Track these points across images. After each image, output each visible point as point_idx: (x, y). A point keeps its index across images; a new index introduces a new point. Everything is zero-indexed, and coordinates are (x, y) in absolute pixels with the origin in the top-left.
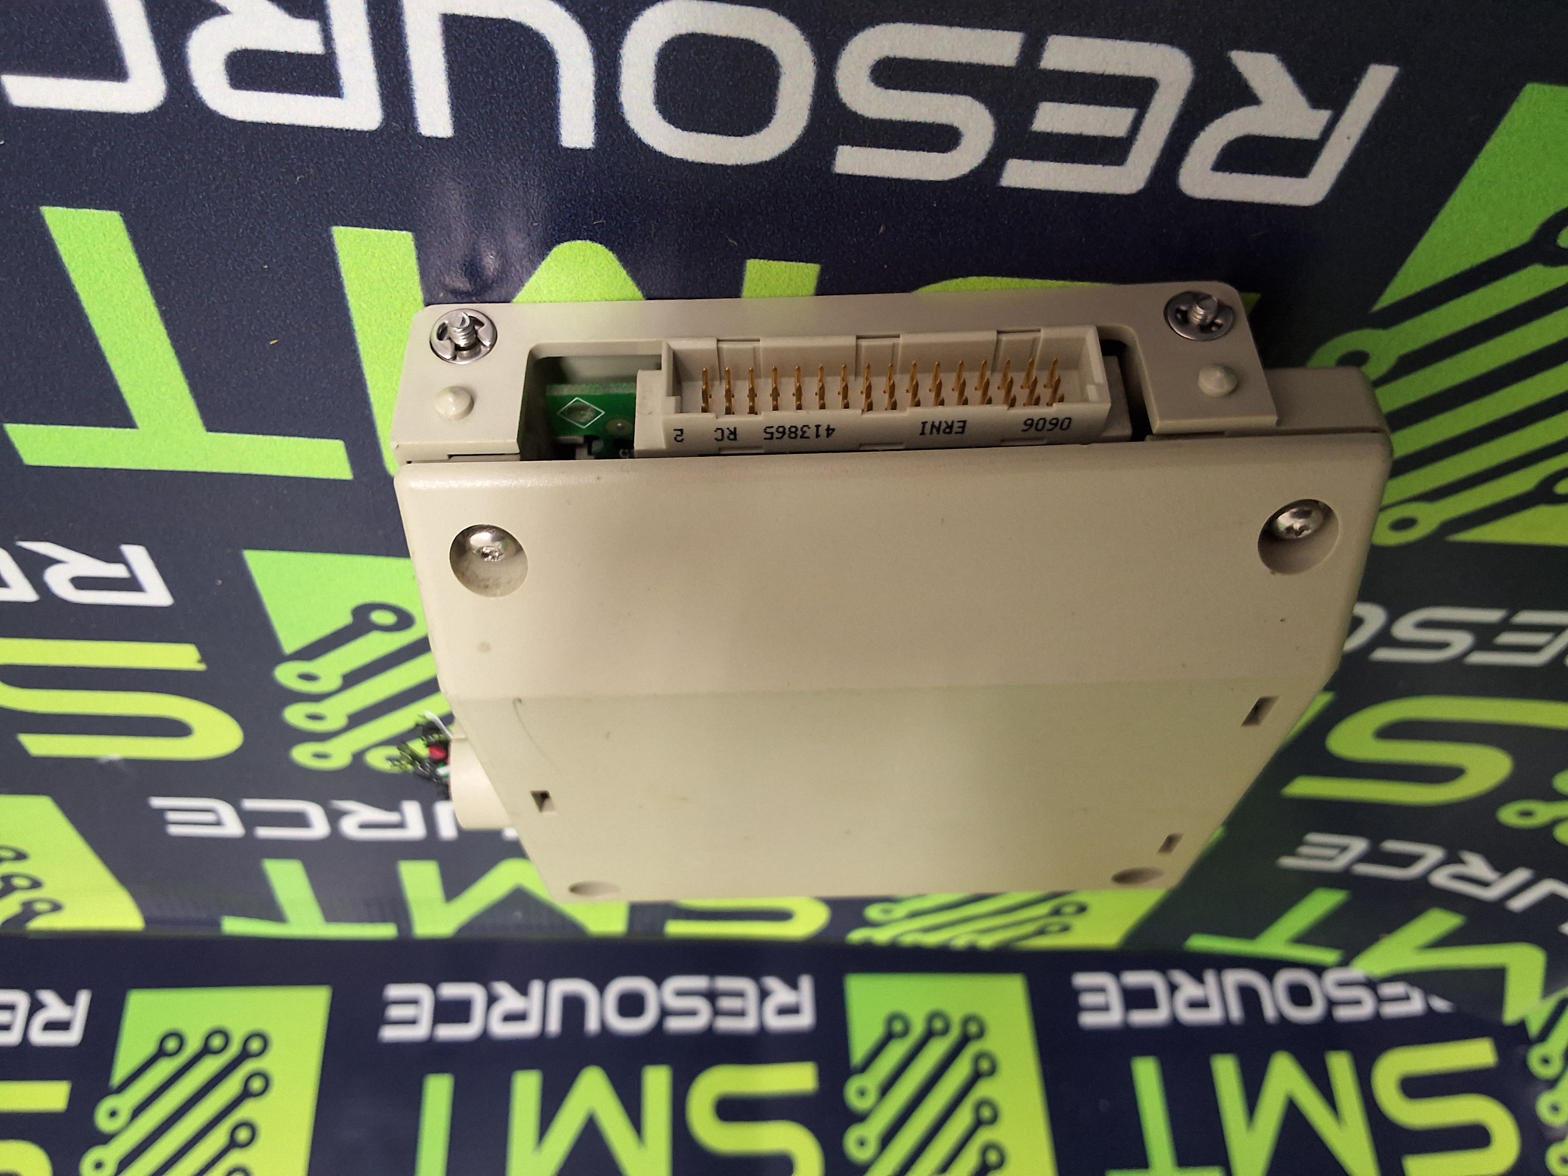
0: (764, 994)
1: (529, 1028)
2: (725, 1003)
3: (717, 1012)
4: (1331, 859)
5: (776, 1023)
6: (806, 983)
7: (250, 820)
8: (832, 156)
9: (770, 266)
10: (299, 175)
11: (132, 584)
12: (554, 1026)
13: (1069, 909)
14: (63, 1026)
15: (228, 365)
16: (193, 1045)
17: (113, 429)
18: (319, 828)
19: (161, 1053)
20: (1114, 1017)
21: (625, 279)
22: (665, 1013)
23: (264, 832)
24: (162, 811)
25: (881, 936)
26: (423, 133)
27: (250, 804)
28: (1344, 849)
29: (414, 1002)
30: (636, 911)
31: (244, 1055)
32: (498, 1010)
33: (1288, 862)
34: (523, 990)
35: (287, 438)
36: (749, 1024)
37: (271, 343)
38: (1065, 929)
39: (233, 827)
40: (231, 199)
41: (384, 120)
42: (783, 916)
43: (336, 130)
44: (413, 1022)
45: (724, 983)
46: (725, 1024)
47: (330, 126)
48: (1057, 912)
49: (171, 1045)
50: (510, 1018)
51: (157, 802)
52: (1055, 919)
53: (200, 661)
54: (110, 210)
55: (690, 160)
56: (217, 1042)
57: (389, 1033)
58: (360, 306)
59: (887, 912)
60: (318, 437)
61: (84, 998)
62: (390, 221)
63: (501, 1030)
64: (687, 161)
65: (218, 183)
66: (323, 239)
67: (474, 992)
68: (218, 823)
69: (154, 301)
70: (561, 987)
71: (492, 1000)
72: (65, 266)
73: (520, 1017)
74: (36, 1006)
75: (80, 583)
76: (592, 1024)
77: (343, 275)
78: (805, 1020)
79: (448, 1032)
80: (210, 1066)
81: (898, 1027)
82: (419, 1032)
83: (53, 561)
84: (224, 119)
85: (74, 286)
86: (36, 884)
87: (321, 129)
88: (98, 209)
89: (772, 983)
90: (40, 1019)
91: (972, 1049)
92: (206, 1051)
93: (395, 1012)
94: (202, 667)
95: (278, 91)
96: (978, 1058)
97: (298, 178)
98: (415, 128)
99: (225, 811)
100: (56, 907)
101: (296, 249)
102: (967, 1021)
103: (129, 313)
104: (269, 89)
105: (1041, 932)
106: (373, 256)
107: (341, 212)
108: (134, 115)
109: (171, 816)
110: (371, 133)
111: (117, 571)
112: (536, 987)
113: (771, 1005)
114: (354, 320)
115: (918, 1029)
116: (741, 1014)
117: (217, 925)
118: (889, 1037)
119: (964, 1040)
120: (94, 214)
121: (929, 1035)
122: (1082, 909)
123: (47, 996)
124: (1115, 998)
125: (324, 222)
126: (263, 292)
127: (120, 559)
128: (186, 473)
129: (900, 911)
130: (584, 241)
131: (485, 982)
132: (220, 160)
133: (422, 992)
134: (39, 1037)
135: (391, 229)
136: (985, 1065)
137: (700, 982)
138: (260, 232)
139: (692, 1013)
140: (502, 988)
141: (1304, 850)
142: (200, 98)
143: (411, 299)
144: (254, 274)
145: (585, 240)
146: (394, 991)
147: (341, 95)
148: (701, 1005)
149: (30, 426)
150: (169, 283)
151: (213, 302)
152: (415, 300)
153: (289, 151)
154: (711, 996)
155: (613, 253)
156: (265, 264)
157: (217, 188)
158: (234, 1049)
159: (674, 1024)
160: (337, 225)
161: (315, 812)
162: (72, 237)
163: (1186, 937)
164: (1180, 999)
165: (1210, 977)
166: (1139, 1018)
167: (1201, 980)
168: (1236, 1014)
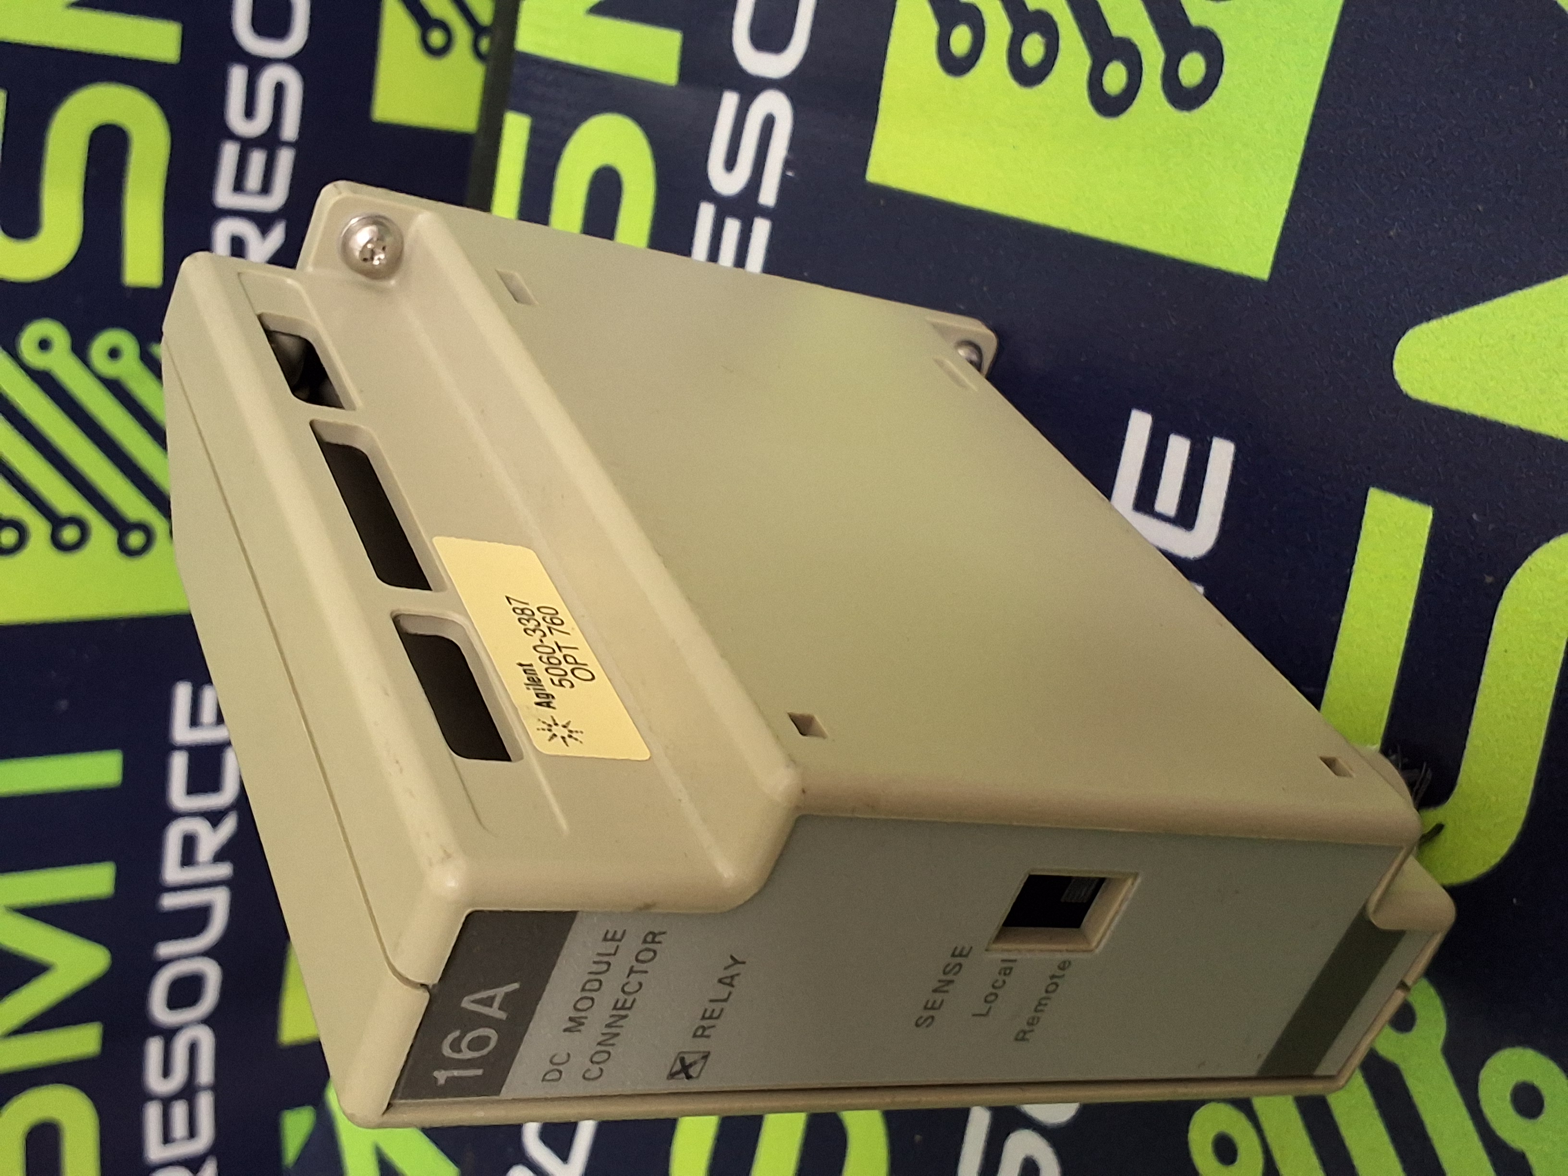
124: (207, 735)
164: (200, 827)
165: (224, 870)
166: (179, 764)
167: (219, 857)
168: (170, 901)
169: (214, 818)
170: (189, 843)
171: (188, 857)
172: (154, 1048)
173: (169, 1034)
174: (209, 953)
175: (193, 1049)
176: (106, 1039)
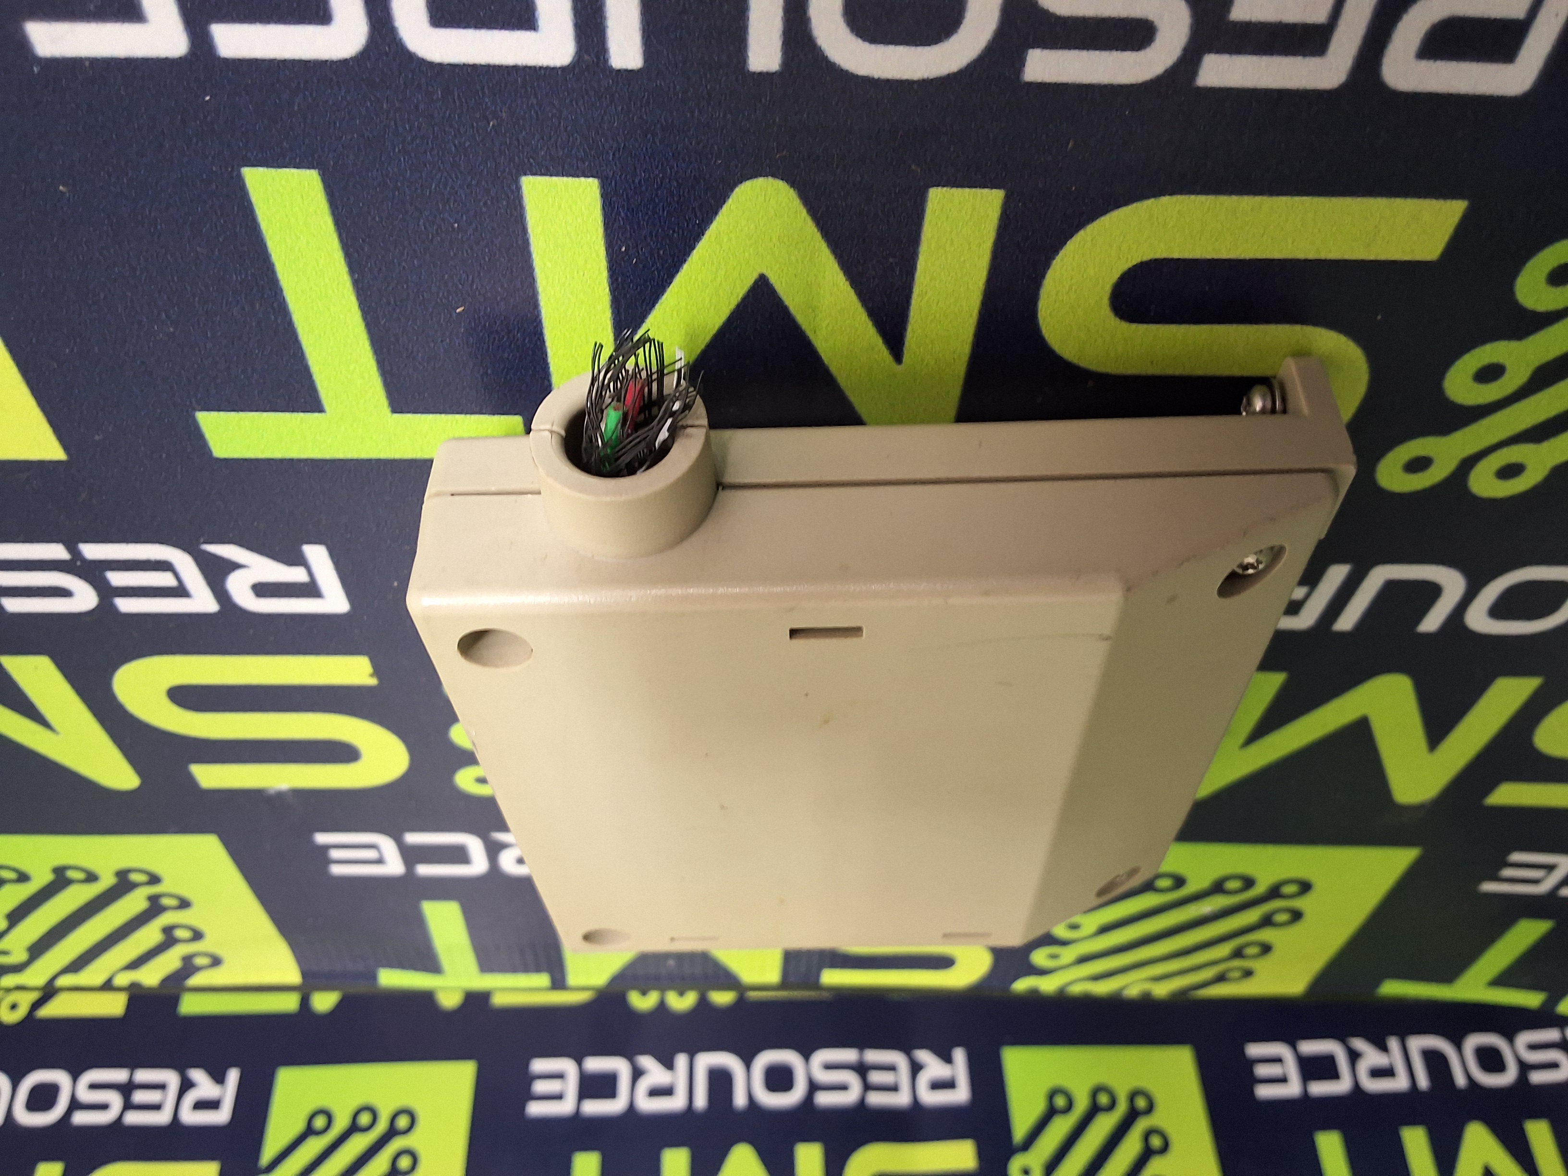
0: (916, 1068)
1: (676, 1103)
2: (875, 1077)
3: (867, 1087)
4: (1535, 882)
5: (930, 1098)
6: (959, 1055)
7: (412, 856)
8: (1022, 62)
9: (953, 195)
10: (492, 120)
11: (311, 590)
12: (701, 1101)
13: (1252, 951)
14: (213, 1105)
15: (415, 338)
16: (341, 1123)
17: (302, 415)
18: (478, 865)
19: (309, 1132)
20: (1293, 1089)
21: (805, 218)
22: (814, 1087)
23: (424, 870)
24: (326, 848)
25: (1048, 985)
26: (614, 66)
27: (413, 838)
28: (1550, 868)
29: (560, 1076)
30: (791, 958)
31: (392, 1133)
32: (644, 1085)
33: (1489, 887)
34: (668, 1064)
35: (468, 416)
36: (902, 1099)
37: (458, 310)
38: (1248, 973)
39: (394, 866)
40: (425, 152)
41: (577, 53)
42: (944, 962)
43: (530, 67)
44: (559, 1097)
45: (873, 1056)
46: (876, 1099)
47: (524, 64)
48: (1238, 954)
49: (320, 1122)
50: (656, 1092)
51: (322, 838)
52: (1237, 963)
53: (372, 675)
54: (309, 168)
55: (876, 77)
56: (364, 1119)
57: (535, 1109)
58: (545, 265)
59: (1054, 957)
60: (498, 414)
61: (233, 1076)
62: (578, 168)
63: (647, 1105)
64: (873, 78)
65: (414, 134)
66: (512, 191)
67: (618, 1065)
68: (380, 861)
69: (347, 269)
70: (706, 1060)
71: (637, 1074)
72: (262, 234)
73: (666, 1091)
74: (186, 1085)
75: (262, 590)
76: (740, 1100)
77: (530, 231)
78: (961, 1095)
79: (594, 1107)
80: (358, 1144)
81: (1060, 1102)
82: (565, 1107)
83: (235, 566)
84: (422, 62)
85: (271, 256)
86: (197, 935)
87: (515, 68)
88: (298, 168)
89: (924, 1056)
90: (191, 1097)
91: (1141, 1125)
92: (354, 1128)
93: (540, 1087)
94: (373, 682)
95: (476, 27)
96: (1147, 1135)
97: (491, 124)
98: (606, 61)
99: (387, 846)
100: (216, 961)
101: (485, 203)
102: (1133, 1096)
103: (322, 284)
104: (467, 26)
105: (1221, 978)
106: (560, 207)
107: (531, 160)
108: (336, 62)
109: (335, 854)
110: (563, 69)
111: (297, 575)
112: (681, 1061)
113: (923, 1079)
114: (538, 281)
115: (1082, 1104)
116: (894, 1088)
117: (374, 977)
118: (1051, 1113)
119: (1132, 1116)
120: (293, 174)
121: (1094, 1110)
122: (1266, 949)
123: (198, 1075)
124: (1291, 1069)
125: (514, 171)
126: (452, 254)
127: (299, 560)
128: (369, 461)
129: (1068, 954)
130: (765, 177)
131: (629, 1055)
132: (417, 107)
133: (567, 1065)
134: (190, 1117)
135: (578, 176)
136: (1156, 1142)
137: (849, 1055)
138: (452, 186)
139: (843, 1087)
140: (647, 1062)
141: (1507, 872)
142: (400, 40)
143: (594, 255)
144: (443, 235)
145: (767, 176)
146: (539, 1065)
147: (536, 28)
148: (851, 1078)
149: (222, 413)
150: (363, 249)
151: (404, 267)
152: (598, 256)
153: (484, 93)
154: (862, 1069)
155: (794, 190)
156: (455, 223)
157: (413, 140)
158: (382, 1126)
159: (824, 1099)
160: (525, 174)
161: (474, 845)
162: (271, 201)
163: (1378, 983)
164: (1363, 1067)
165: (1393, 1043)
166: (1319, 1088)
167: (1383, 1048)
168: (1423, 1082)
169: (1354, 1056)
170: (1377, 1073)
171: (1387, 1072)
172: (1537, 1078)
173: (1525, 1068)
174: (1458, 1045)
175: (1534, 1047)
176: (1536, 1115)
